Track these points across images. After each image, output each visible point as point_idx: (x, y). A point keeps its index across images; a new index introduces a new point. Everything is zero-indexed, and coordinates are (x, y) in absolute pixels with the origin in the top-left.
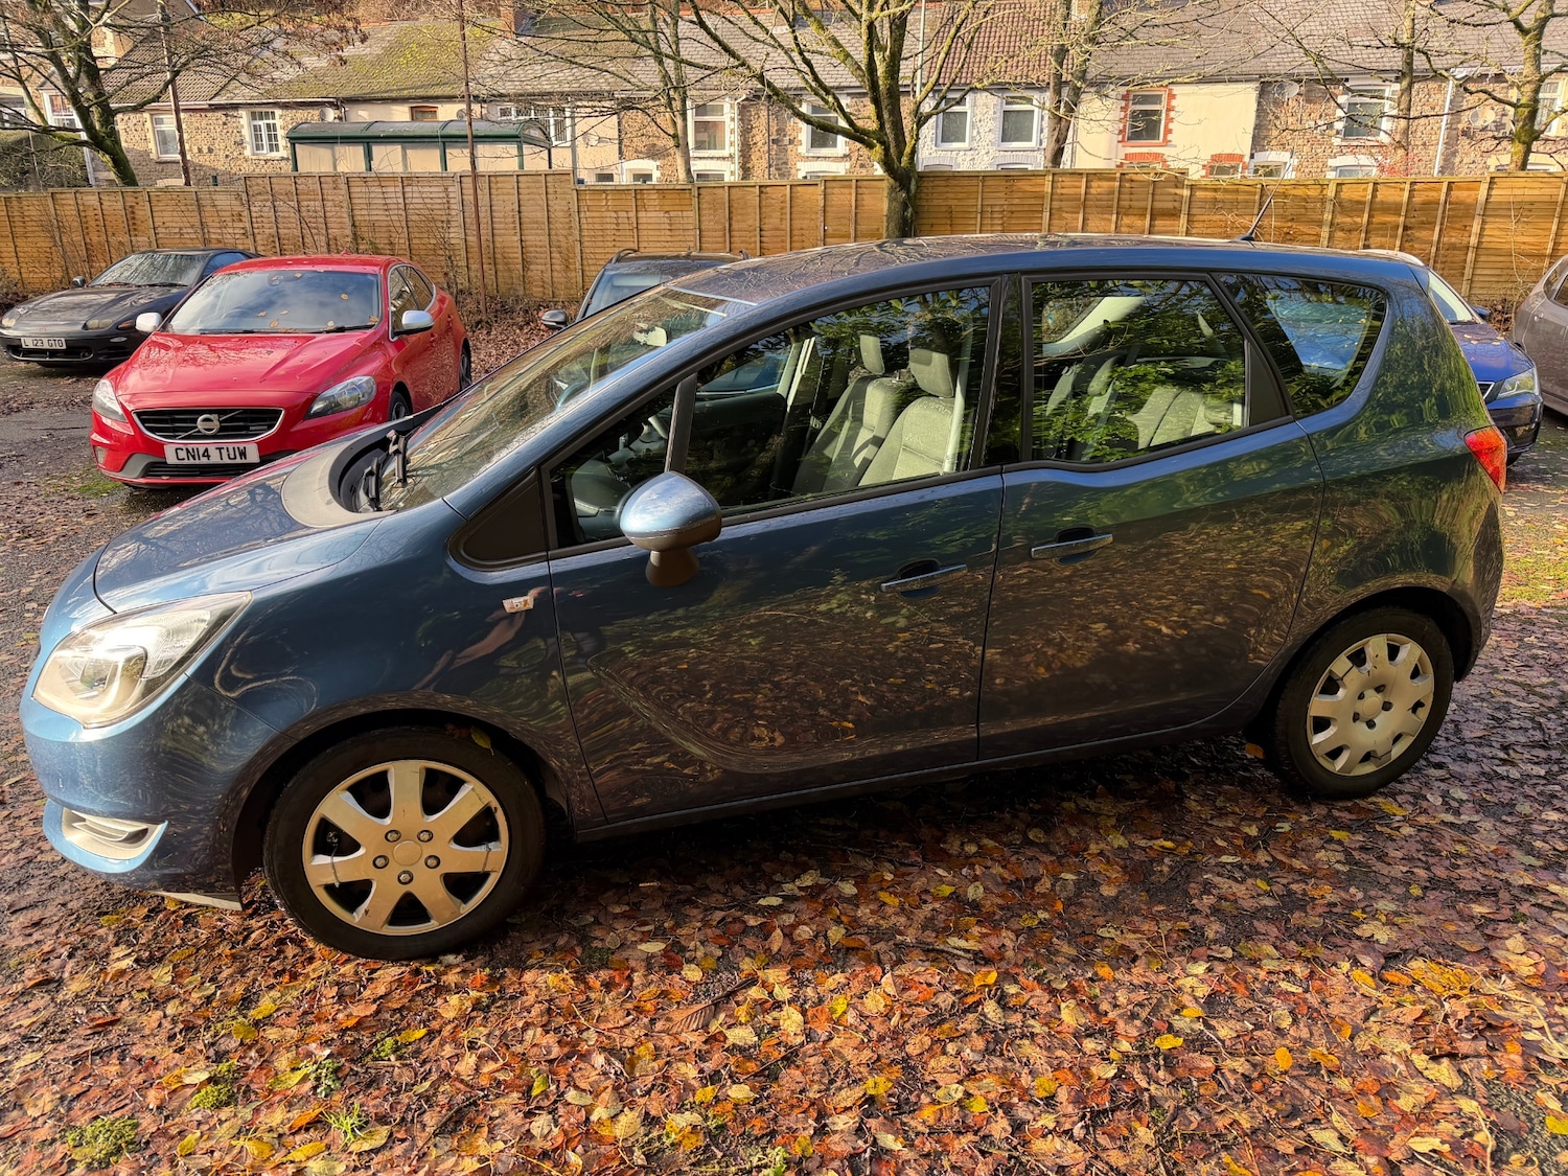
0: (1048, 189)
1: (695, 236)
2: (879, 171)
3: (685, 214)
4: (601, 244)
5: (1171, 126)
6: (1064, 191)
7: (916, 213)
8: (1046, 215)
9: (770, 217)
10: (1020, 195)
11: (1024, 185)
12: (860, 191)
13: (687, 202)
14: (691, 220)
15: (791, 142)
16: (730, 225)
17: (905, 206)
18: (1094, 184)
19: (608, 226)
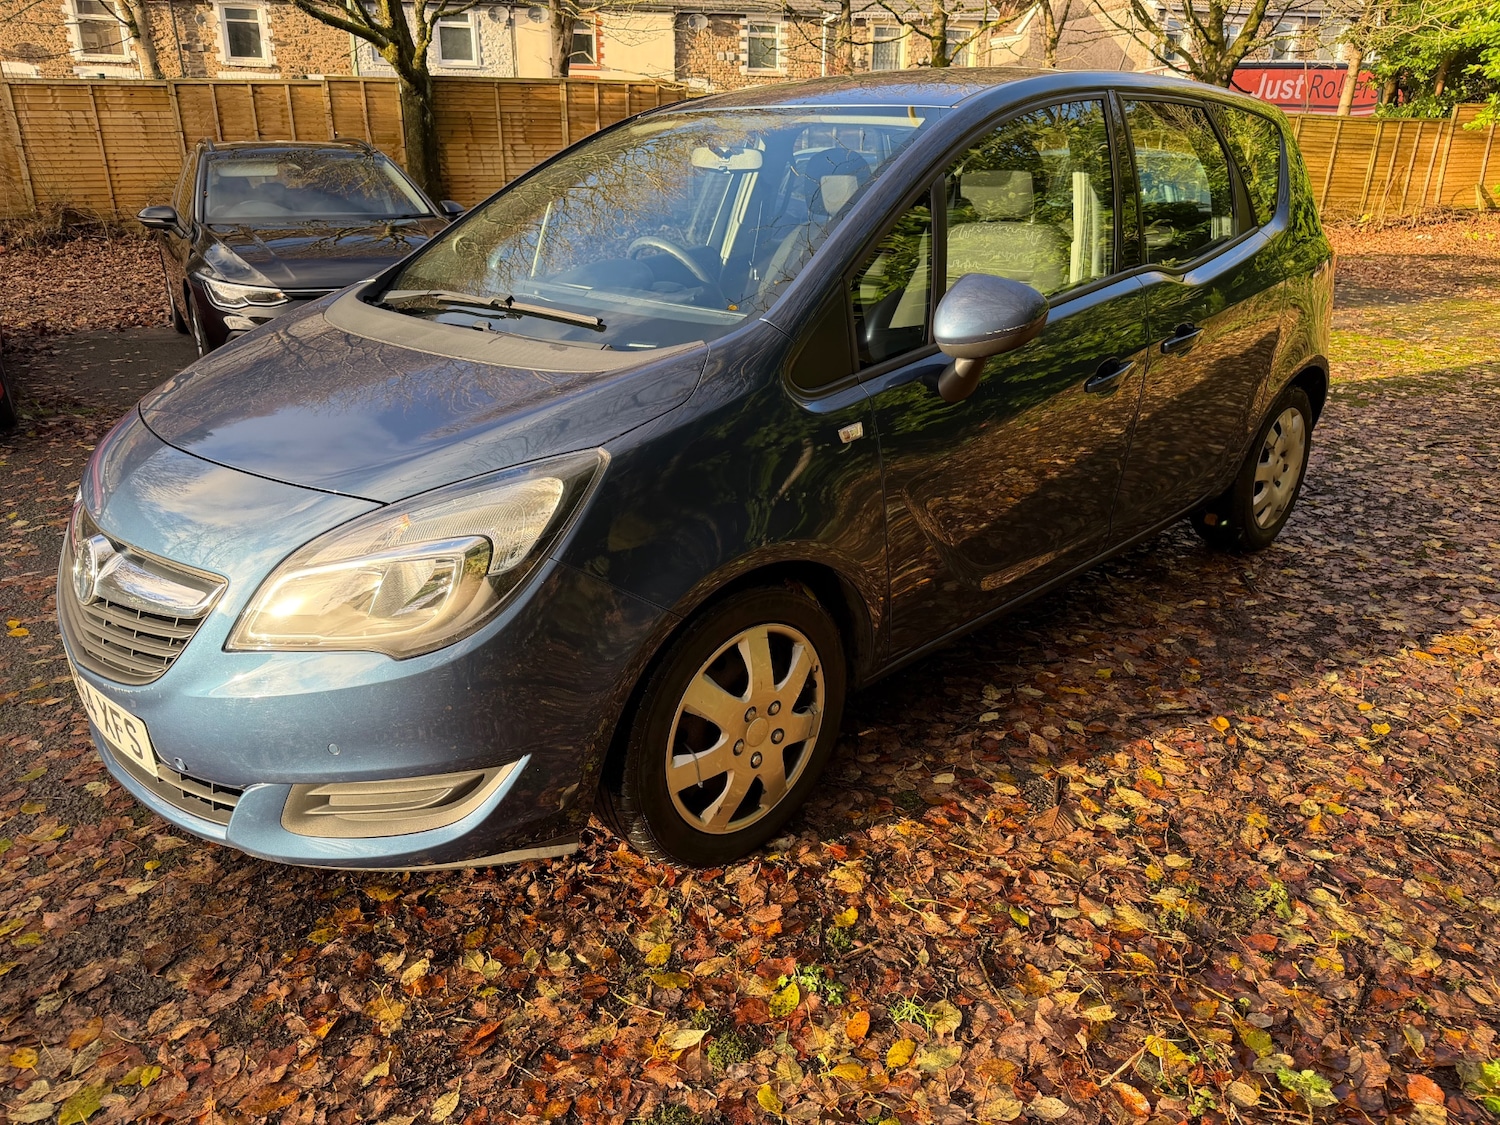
0: (563, 97)
1: (178, 140)
2: (392, 72)
3: (162, 115)
4: (54, 150)
5: (602, 50)
6: (579, 100)
7: (435, 118)
8: (565, 124)
9: (269, 120)
10: (537, 103)
11: (541, 94)
12: (370, 94)
13: (164, 101)
14: (170, 122)
15: (206, 49)
16: (221, 128)
17: (423, 111)
18: (606, 94)
19: (60, 129)
